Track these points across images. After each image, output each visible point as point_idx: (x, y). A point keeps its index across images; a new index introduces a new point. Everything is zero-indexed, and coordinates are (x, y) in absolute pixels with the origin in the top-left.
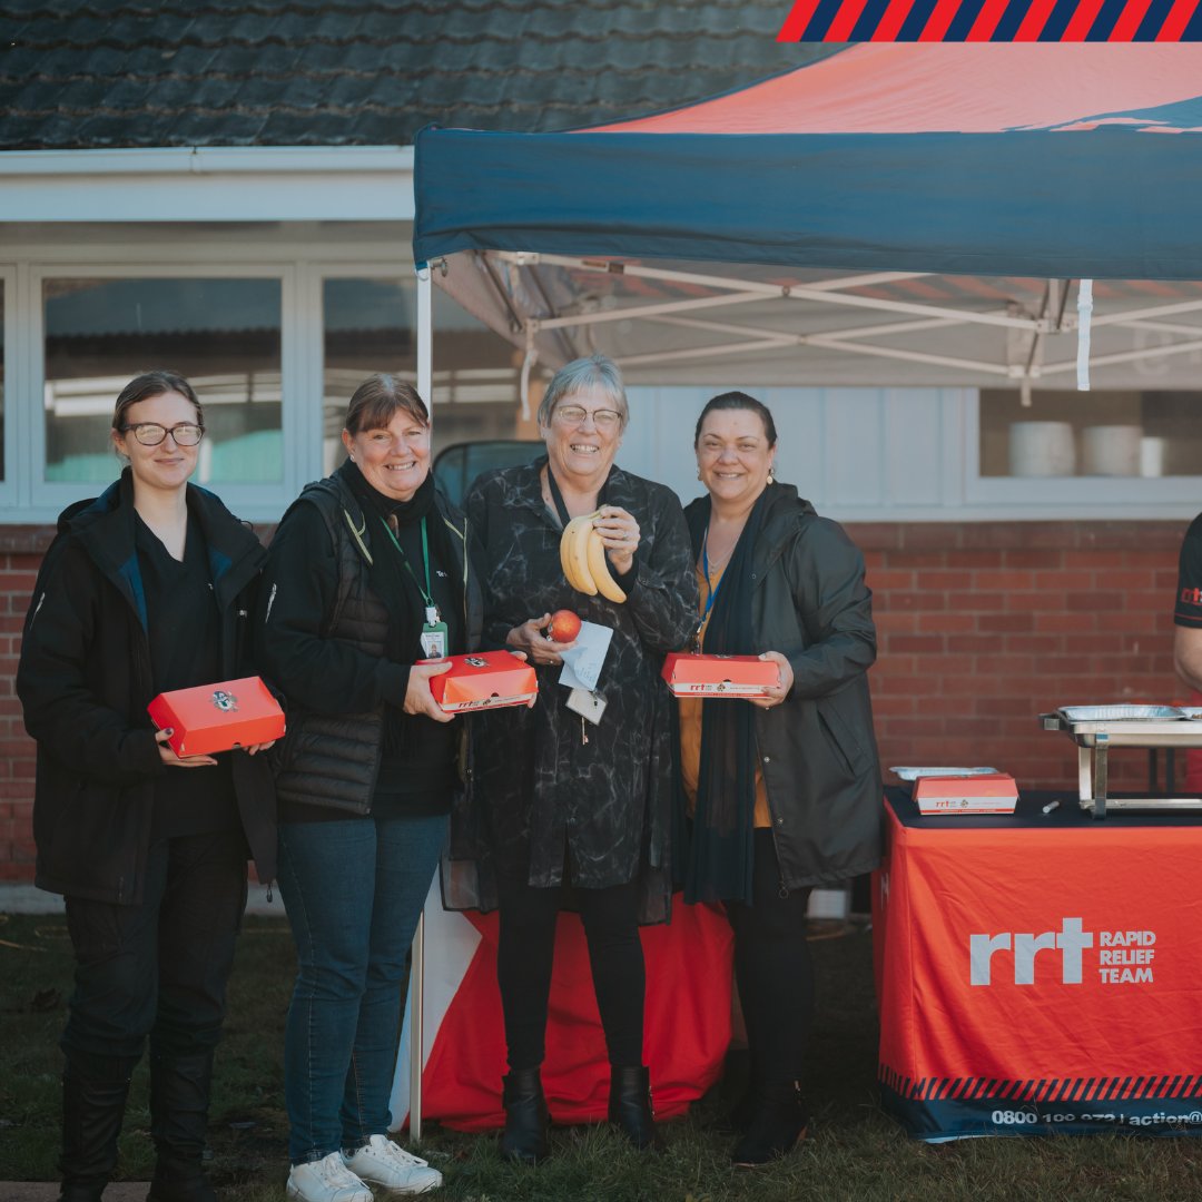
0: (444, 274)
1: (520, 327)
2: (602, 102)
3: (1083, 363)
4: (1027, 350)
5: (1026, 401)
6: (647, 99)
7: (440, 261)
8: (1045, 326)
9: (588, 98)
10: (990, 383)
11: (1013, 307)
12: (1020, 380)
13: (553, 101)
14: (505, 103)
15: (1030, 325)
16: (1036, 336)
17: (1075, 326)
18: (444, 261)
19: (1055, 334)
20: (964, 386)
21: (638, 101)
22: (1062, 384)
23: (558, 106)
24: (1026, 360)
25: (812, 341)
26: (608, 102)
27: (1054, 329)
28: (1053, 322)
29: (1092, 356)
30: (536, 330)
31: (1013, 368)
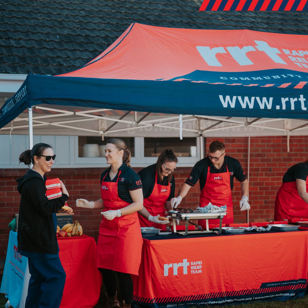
5: (103, 139)
10: (94, 135)
12: (102, 134)
31: (100, 131)
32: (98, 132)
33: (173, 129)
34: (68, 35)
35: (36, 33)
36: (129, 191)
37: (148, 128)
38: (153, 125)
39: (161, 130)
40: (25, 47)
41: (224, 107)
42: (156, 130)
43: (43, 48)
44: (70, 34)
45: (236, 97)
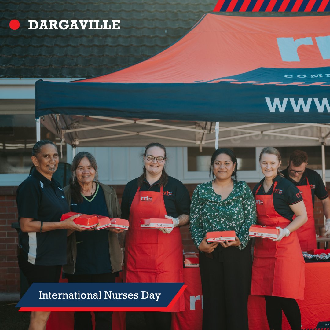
0: (44, 121)
1: (60, 132)
2: (79, 66)
3: (217, 140)
4: (201, 136)
5: (201, 151)
6: (92, 65)
7: (43, 117)
8: (206, 132)
9: (75, 64)
10: (191, 145)
11: (197, 124)
12: (199, 144)
13: (65, 65)
14: (50, 65)
15: (202, 131)
16: (204, 134)
17: (215, 131)
18: (44, 117)
19: (209, 134)
20: (183, 146)
21: (89, 65)
22: (211, 146)
23: (66, 66)
24: (201, 139)
25: (140, 134)
26: (80, 65)
27: (209, 132)
28: (208, 130)
29: (219, 138)
30: (64, 133)
31: (197, 141)
32: (194, 142)
33: (287, 137)
34: (179, 29)
35: (142, 28)
36: (289, 205)
37: (257, 136)
38: (262, 132)
39: (272, 138)
40: (122, 46)
41: (271, 111)
42: (266, 138)
43: (142, 46)
44: (182, 28)
45: (287, 99)
